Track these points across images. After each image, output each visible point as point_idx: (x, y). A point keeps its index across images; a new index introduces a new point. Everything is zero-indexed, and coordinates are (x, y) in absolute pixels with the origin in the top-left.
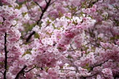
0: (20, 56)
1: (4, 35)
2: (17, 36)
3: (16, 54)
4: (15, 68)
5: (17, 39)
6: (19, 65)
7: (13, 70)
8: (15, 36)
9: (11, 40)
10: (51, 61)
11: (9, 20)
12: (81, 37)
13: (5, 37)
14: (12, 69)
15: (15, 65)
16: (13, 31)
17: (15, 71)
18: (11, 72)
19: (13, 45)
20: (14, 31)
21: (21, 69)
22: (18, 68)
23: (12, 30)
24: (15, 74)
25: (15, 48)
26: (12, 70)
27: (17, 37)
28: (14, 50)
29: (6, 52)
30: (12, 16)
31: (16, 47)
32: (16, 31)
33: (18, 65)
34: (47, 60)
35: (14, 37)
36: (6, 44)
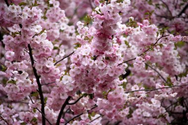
0: (58, 80)
1: (29, 52)
2: (46, 49)
3: (52, 77)
4: (55, 99)
5: (47, 53)
6: (61, 94)
7: (53, 104)
8: (44, 50)
9: (39, 57)
10: (106, 81)
11: (27, 26)
12: (171, 57)
13: (31, 54)
14: (51, 101)
15: (55, 95)
16: (38, 42)
17: (56, 105)
18: (50, 107)
19: (43, 64)
20: (41, 43)
21: (65, 101)
22: (60, 99)
23: (36, 41)
24: (57, 110)
25: (48, 69)
26: (51, 104)
27: (47, 51)
28: (47, 72)
29: (38, 78)
30: (29, 19)
31: (48, 66)
32: (43, 42)
33: (59, 95)
34: (95, 80)
35: (42, 52)
36: (34, 64)
